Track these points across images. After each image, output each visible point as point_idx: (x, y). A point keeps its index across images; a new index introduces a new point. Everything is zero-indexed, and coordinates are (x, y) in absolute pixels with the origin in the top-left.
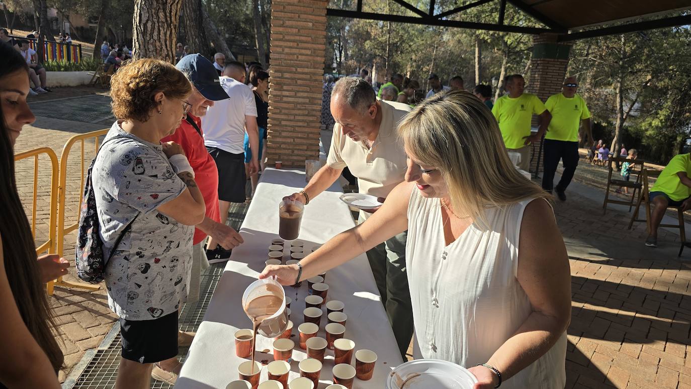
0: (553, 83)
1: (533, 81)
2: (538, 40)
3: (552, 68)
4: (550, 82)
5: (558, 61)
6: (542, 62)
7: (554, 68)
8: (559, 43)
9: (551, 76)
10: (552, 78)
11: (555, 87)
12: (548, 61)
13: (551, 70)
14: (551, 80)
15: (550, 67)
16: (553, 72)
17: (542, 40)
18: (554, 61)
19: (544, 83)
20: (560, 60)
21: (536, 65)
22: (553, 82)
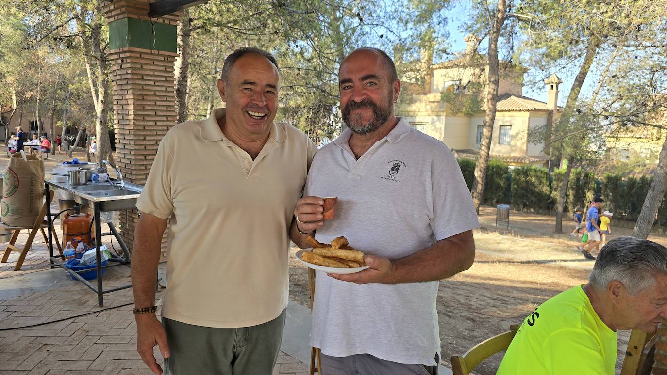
0: (159, 96)
1: (124, 102)
2: (113, 13)
3: (150, 67)
4: (152, 93)
5: (159, 54)
6: (128, 54)
7: (155, 68)
8: (154, 19)
9: (152, 83)
10: (155, 85)
11: (165, 103)
12: (141, 53)
13: (150, 70)
14: (155, 91)
15: (147, 64)
16: (154, 75)
17: (119, 11)
18: (151, 54)
19: (143, 95)
20: (162, 52)
21: (120, 61)
22: (158, 93)
